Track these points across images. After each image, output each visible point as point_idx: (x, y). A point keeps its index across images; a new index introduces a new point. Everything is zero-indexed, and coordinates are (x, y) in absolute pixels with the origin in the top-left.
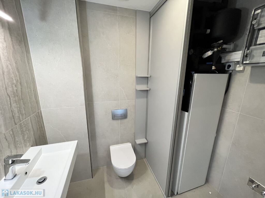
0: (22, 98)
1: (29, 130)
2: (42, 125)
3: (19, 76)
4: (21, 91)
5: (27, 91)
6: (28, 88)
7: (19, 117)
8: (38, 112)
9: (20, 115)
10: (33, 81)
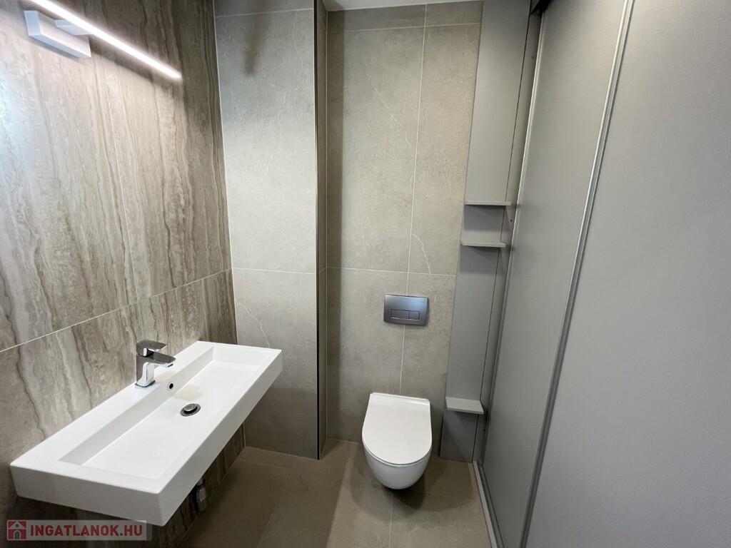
0: (192, 237)
1: (199, 305)
2: (230, 303)
3: (194, 193)
4: (193, 223)
5: (205, 224)
6: (208, 219)
7: (182, 273)
8: (225, 273)
9: (185, 270)
10: (221, 205)
